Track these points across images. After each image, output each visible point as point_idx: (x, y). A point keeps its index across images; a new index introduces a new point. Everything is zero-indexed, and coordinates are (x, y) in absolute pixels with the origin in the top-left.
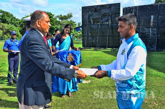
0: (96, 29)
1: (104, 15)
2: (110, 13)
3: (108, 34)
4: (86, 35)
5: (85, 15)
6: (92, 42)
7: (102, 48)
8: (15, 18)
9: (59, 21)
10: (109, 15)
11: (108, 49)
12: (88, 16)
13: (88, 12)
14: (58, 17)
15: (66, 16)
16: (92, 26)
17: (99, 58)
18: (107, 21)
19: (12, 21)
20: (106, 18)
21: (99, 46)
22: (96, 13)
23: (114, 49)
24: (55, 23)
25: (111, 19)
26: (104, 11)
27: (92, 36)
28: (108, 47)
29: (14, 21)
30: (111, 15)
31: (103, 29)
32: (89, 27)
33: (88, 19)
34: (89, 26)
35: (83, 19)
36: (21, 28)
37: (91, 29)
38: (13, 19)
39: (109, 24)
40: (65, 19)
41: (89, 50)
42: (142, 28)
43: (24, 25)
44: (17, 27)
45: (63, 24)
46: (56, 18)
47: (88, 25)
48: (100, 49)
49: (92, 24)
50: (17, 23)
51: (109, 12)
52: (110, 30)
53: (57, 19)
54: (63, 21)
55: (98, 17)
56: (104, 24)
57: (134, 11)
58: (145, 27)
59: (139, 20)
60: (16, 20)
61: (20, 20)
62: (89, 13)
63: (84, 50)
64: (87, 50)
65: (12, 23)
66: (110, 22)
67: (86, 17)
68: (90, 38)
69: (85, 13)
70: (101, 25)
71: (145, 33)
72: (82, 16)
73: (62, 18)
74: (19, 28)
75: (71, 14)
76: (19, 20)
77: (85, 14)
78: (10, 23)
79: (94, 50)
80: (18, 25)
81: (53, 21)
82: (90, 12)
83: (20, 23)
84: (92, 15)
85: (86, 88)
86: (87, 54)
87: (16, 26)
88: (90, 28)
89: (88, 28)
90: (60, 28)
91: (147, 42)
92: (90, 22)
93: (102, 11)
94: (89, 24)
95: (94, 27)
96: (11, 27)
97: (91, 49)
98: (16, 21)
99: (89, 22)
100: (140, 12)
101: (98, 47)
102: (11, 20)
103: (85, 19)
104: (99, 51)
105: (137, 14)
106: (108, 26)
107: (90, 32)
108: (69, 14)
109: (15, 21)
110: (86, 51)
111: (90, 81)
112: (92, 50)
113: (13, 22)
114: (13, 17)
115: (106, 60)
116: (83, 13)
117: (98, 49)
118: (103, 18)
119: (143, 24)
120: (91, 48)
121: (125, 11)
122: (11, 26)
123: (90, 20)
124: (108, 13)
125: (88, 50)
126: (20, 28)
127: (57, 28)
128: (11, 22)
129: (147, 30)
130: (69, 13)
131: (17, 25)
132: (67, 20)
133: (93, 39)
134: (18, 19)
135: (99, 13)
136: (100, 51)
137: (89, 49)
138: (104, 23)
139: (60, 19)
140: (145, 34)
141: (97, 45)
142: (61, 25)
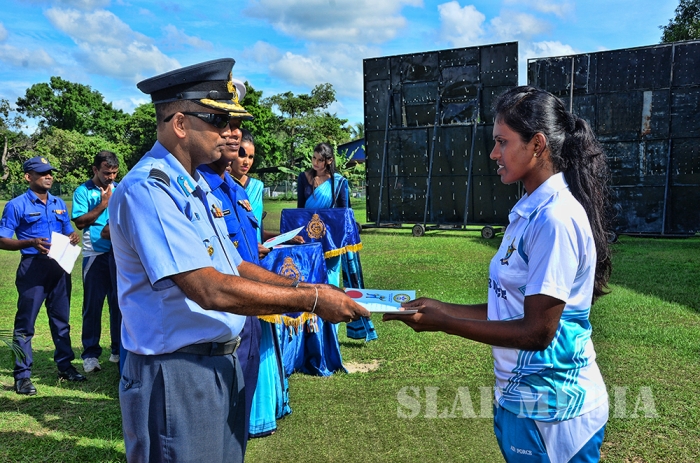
0: (423, 148)
1: (454, 92)
2: (477, 82)
3: (470, 166)
4: (381, 171)
5: (375, 93)
6: (407, 200)
7: (444, 224)
8: (108, 108)
9: (281, 117)
10: (473, 90)
11: (468, 227)
12: (386, 97)
13: (388, 81)
14: (275, 100)
15: (310, 95)
16: (406, 137)
17: (427, 264)
18: (466, 114)
19: (99, 120)
20: (459, 105)
21: (432, 217)
22: (419, 85)
23: (494, 227)
24: (267, 126)
25: (482, 107)
26: (451, 75)
27: (405, 177)
28: (472, 221)
29: (107, 119)
30: (481, 91)
31: (447, 146)
32: (392, 140)
33: (390, 108)
34: (393, 135)
35: (368, 110)
36: (131, 149)
37: (400, 148)
38: (104, 110)
39: (472, 126)
40: (303, 109)
41: (393, 234)
42: (606, 142)
43: (144, 133)
44: (115, 145)
45: (296, 130)
46: (270, 105)
47: (389, 130)
48: (437, 228)
49: (405, 129)
50: (118, 128)
51: (473, 80)
52: (476, 153)
53: (272, 111)
54: (297, 118)
55: (429, 101)
56: (452, 127)
57: (575, 75)
58: (621, 138)
59: (596, 109)
60: (114, 117)
61: (131, 114)
62: (395, 84)
63: (373, 233)
64: (385, 234)
65: (98, 129)
66: (478, 121)
67: (381, 98)
68: (398, 184)
69: (375, 83)
70: (441, 131)
71: (620, 162)
72: (365, 94)
73: (292, 105)
74: (125, 147)
75: (328, 88)
76: (124, 116)
77: (375, 86)
78: (91, 128)
79: (413, 234)
80: (122, 137)
81: (258, 117)
82: (397, 82)
83: (128, 127)
84: (403, 93)
85: (352, 395)
86: (383, 251)
87: (114, 139)
88: (397, 145)
89: (387, 144)
90: (285, 143)
91: (630, 198)
92: (395, 119)
93: (446, 74)
94: (394, 126)
95: (414, 138)
96: (92, 144)
97: (400, 231)
98: (112, 120)
99: (391, 120)
100: (598, 79)
101: (428, 222)
102: (96, 116)
103: (377, 106)
104: (431, 235)
105: (586, 86)
106: (470, 137)
107: (398, 162)
108: (319, 89)
109: (110, 121)
110: (382, 236)
111: (374, 365)
112: (405, 231)
113: (102, 123)
114: (104, 105)
115: (457, 272)
116: (370, 84)
117: (427, 229)
118: (448, 103)
119: (613, 126)
120: (404, 225)
121: (537, 74)
122: (92, 139)
123: (398, 112)
124: (467, 82)
125: (388, 234)
126: (129, 146)
127: (274, 144)
128: (94, 125)
129: (629, 149)
130: (322, 86)
131: (117, 134)
132: (313, 112)
133: (410, 189)
134: (121, 111)
135: (434, 84)
136: (436, 238)
137: (392, 230)
138: (455, 121)
139: (283, 110)
140: (620, 167)
141: (426, 212)
142: (288, 132)
